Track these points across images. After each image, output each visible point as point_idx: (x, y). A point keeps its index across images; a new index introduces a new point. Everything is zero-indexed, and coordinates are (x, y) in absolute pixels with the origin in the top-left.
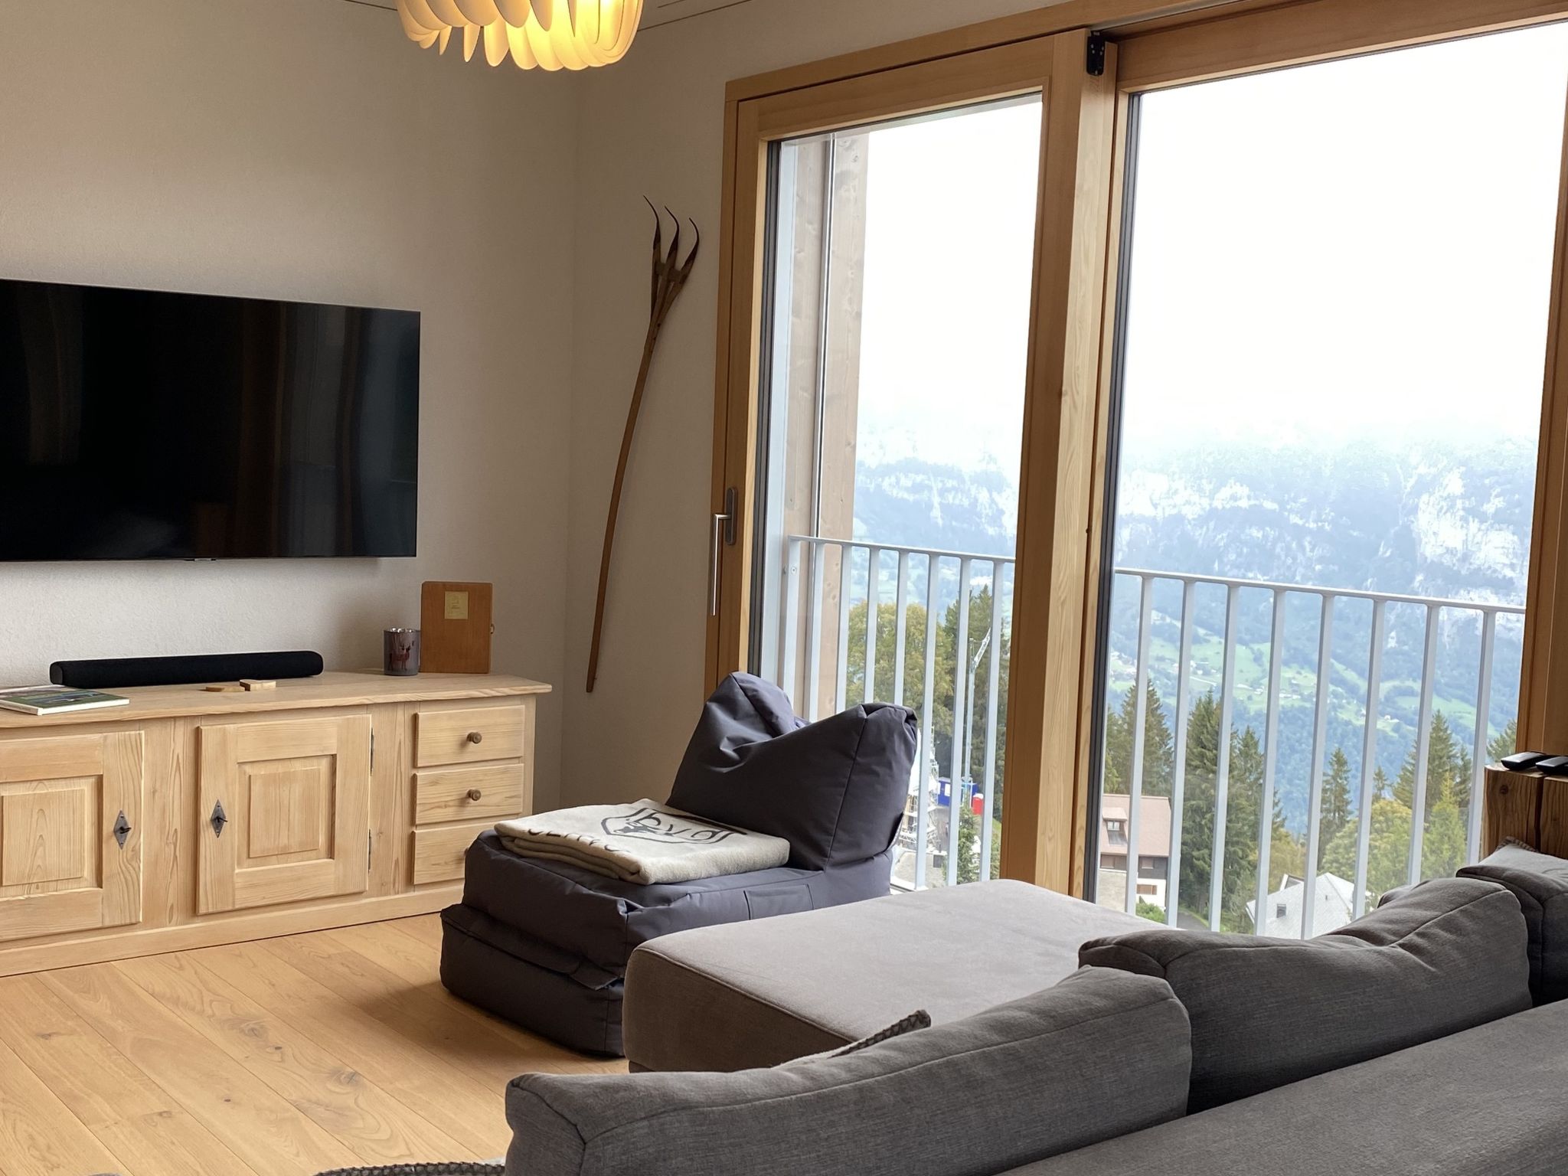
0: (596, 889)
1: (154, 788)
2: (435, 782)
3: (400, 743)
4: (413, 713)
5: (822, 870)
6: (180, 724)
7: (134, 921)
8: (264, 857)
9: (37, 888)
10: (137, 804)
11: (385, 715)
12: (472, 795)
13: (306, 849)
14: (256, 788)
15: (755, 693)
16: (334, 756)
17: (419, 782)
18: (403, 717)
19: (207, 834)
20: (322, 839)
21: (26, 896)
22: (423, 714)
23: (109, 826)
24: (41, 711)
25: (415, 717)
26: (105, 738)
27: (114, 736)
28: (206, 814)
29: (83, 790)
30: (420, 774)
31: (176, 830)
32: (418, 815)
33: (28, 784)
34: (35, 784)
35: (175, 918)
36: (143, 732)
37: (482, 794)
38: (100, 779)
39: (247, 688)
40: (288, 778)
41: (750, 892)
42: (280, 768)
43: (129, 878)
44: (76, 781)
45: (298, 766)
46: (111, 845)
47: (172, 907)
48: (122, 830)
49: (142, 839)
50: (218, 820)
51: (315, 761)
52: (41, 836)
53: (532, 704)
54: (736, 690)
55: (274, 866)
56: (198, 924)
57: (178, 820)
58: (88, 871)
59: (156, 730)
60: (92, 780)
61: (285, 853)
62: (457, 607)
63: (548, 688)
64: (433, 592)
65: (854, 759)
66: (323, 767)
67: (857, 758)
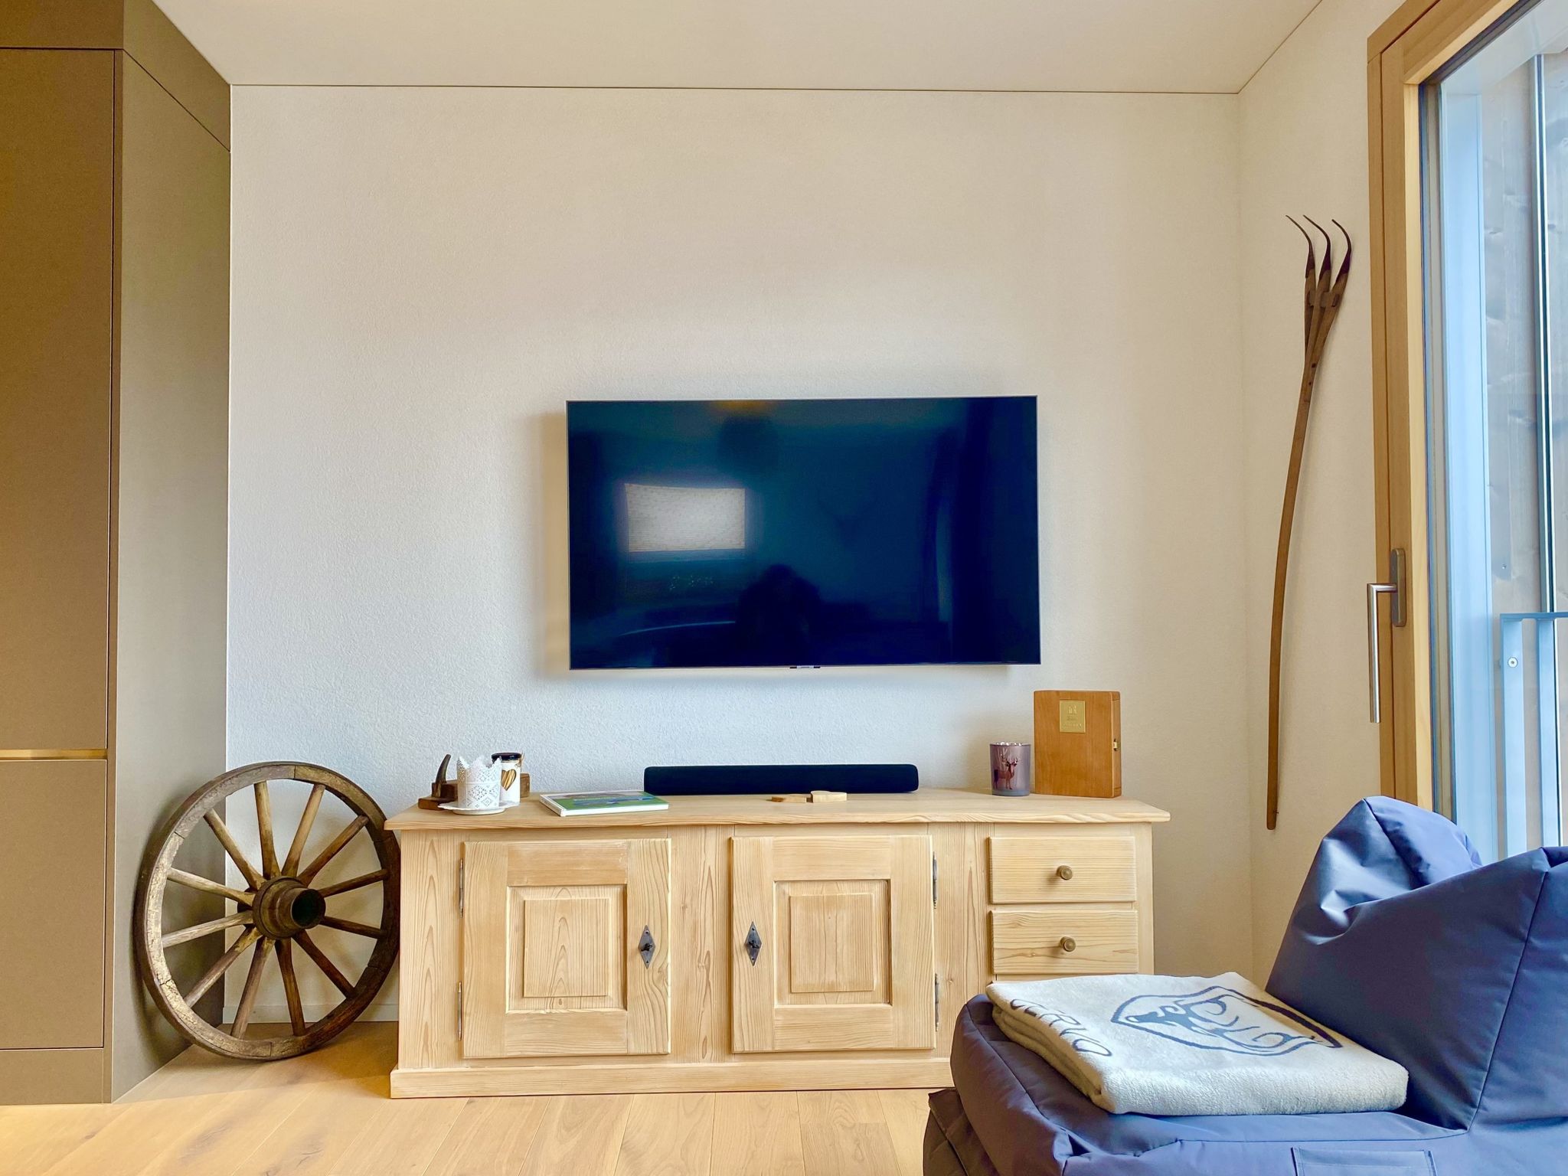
0: (1046, 1106)
1: (684, 902)
2: (1017, 923)
3: (971, 872)
4: (985, 836)
5: (1465, 1128)
6: (712, 832)
7: (661, 1052)
8: (808, 993)
9: (560, 1003)
10: (663, 918)
11: (949, 836)
12: (1065, 945)
13: (859, 989)
14: (797, 912)
15: (1398, 828)
16: (888, 881)
17: (995, 918)
18: (972, 840)
19: (742, 960)
20: (877, 980)
21: (548, 1011)
22: (998, 838)
23: (634, 943)
24: (565, 813)
25: (988, 842)
26: (630, 843)
27: (638, 843)
28: (740, 938)
29: (606, 902)
30: (997, 912)
31: (708, 953)
32: (996, 962)
33: (552, 890)
34: (559, 889)
35: (708, 1054)
36: (669, 841)
37: (1077, 944)
38: (625, 887)
39: (810, 800)
40: (831, 904)
41: (1301, 1151)
42: (824, 891)
43: (656, 1002)
44: (601, 889)
45: (846, 891)
46: (636, 962)
47: (705, 1039)
48: (646, 948)
49: (669, 956)
50: (753, 946)
51: (865, 885)
52: (563, 946)
53: (1146, 836)
54: (1368, 822)
55: (820, 1005)
56: (734, 1063)
57: (711, 941)
58: (613, 990)
59: (684, 837)
60: (618, 890)
61: (832, 990)
62: (1073, 719)
63: (1164, 816)
64: (1046, 703)
65: (1527, 941)
66: (876, 892)
67: (1532, 939)
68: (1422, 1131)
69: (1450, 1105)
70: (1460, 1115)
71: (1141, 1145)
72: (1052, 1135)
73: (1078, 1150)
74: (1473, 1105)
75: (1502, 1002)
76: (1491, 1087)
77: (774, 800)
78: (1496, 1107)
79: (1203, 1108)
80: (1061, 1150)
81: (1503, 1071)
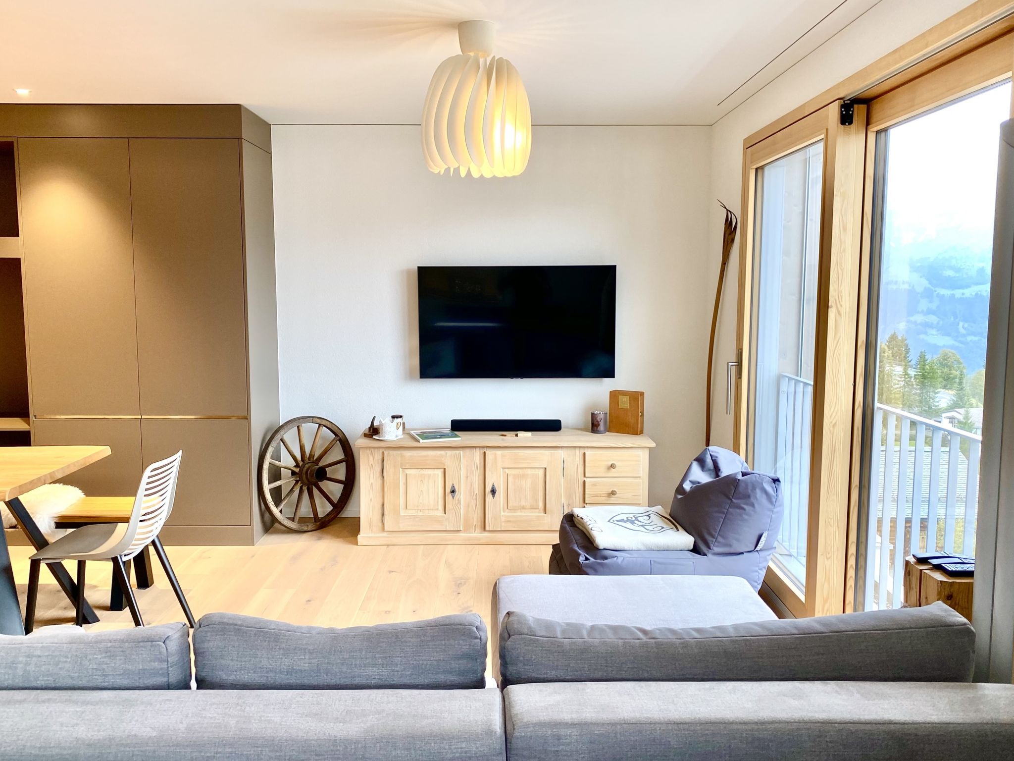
0: (580, 547)
1: (467, 475)
2: (595, 485)
3: (578, 465)
4: (584, 452)
5: (706, 555)
6: (478, 450)
7: (459, 530)
8: (514, 509)
9: (421, 511)
10: (460, 482)
11: (570, 451)
12: (613, 493)
13: (533, 508)
14: (510, 479)
15: (716, 458)
16: (545, 468)
17: (586, 482)
18: (579, 453)
19: (489, 496)
20: (541, 505)
21: (416, 514)
22: (589, 453)
23: (448, 490)
24: (421, 441)
25: (584, 454)
26: (446, 453)
27: (450, 453)
28: (488, 489)
29: (438, 474)
30: (587, 480)
31: (476, 494)
32: (586, 499)
33: (417, 470)
34: (420, 470)
35: (476, 531)
36: (461, 452)
37: (617, 492)
38: (445, 469)
39: (517, 435)
40: (523, 476)
41: (654, 561)
42: (520, 472)
43: (456, 511)
44: (436, 470)
45: (529, 471)
46: (449, 497)
47: (475, 525)
48: (453, 492)
49: (461, 494)
50: (493, 492)
51: (537, 470)
52: (422, 491)
53: (647, 452)
54: (707, 456)
55: (519, 513)
56: (486, 534)
57: (478, 489)
58: (441, 507)
59: (468, 451)
60: (442, 470)
61: (523, 508)
62: (624, 402)
63: (653, 445)
64: (615, 395)
65: (731, 500)
66: (541, 473)
67: (733, 500)
68: (693, 556)
69: (703, 548)
70: (706, 552)
71: (606, 558)
72: (579, 555)
73: (587, 559)
74: (710, 549)
75: (722, 518)
76: (716, 544)
77: (502, 435)
78: (716, 549)
79: (626, 548)
80: (582, 559)
81: (720, 539)
